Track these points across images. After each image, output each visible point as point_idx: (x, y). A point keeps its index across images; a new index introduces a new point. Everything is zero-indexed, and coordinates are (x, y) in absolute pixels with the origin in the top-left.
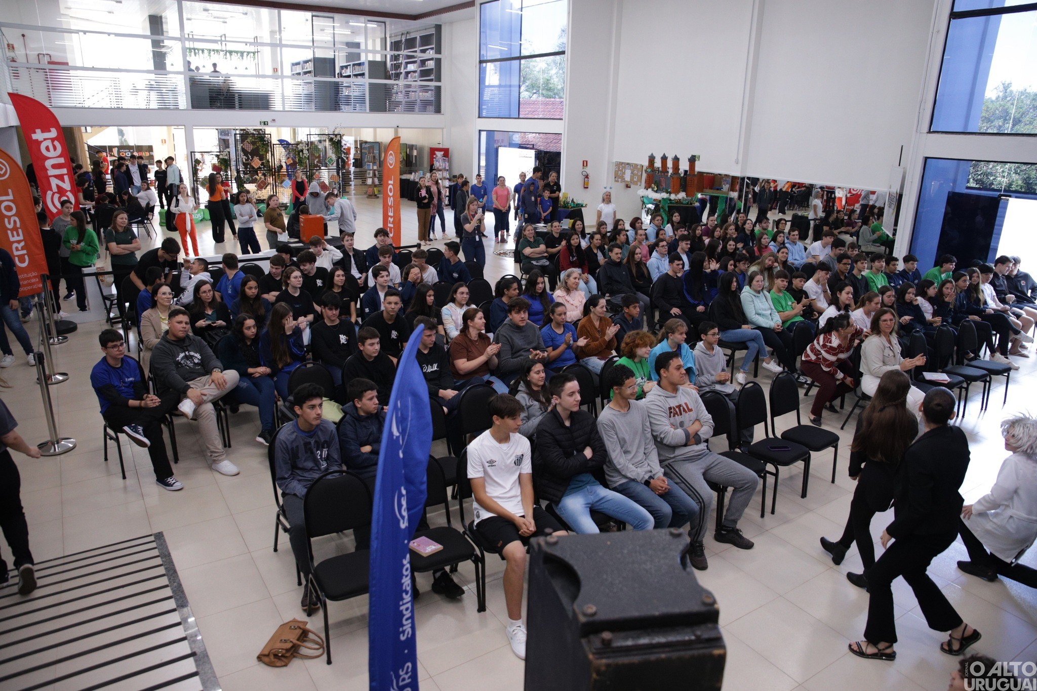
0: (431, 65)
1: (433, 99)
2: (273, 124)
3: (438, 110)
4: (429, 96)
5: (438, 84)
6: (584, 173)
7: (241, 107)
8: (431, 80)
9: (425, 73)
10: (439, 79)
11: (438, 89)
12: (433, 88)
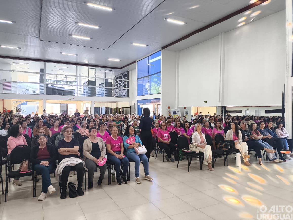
0: (126, 83)
1: (126, 93)
2: (73, 100)
3: (128, 96)
4: (125, 92)
5: (128, 88)
6: (169, 111)
7: (64, 94)
8: (126, 87)
9: (124, 86)
10: (128, 87)
11: (128, 90)
12: (126, 90)
